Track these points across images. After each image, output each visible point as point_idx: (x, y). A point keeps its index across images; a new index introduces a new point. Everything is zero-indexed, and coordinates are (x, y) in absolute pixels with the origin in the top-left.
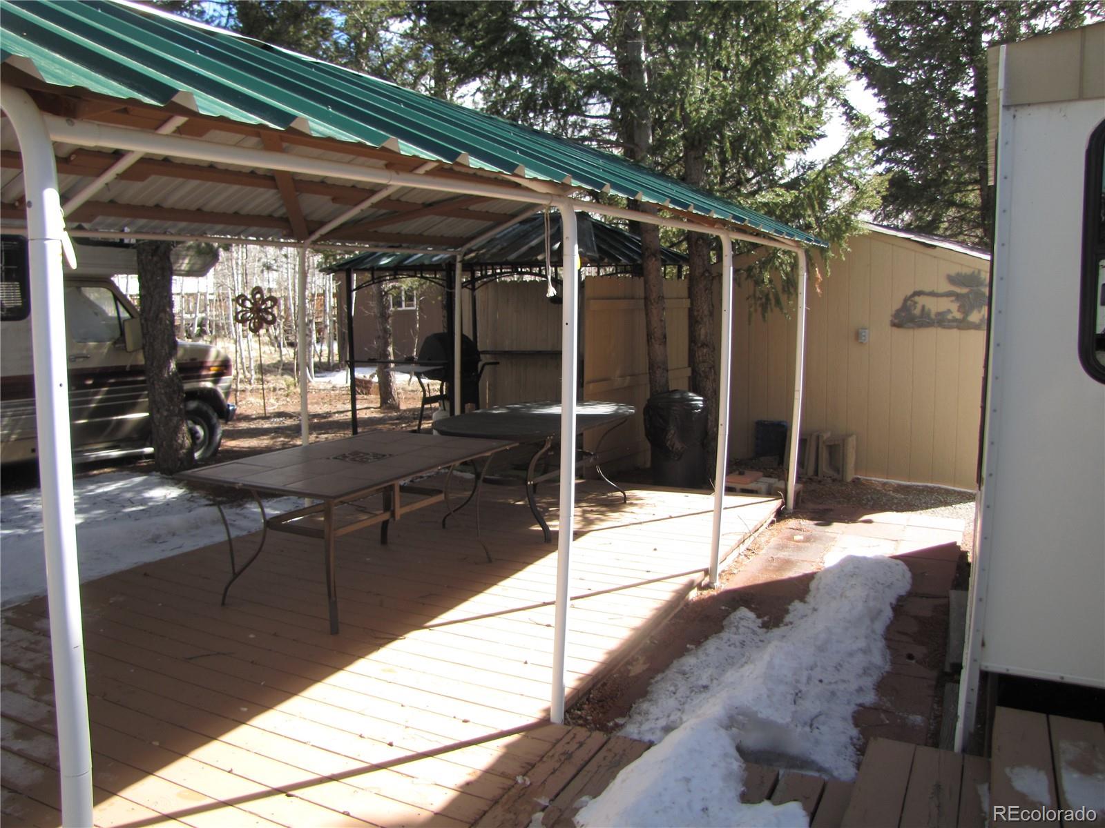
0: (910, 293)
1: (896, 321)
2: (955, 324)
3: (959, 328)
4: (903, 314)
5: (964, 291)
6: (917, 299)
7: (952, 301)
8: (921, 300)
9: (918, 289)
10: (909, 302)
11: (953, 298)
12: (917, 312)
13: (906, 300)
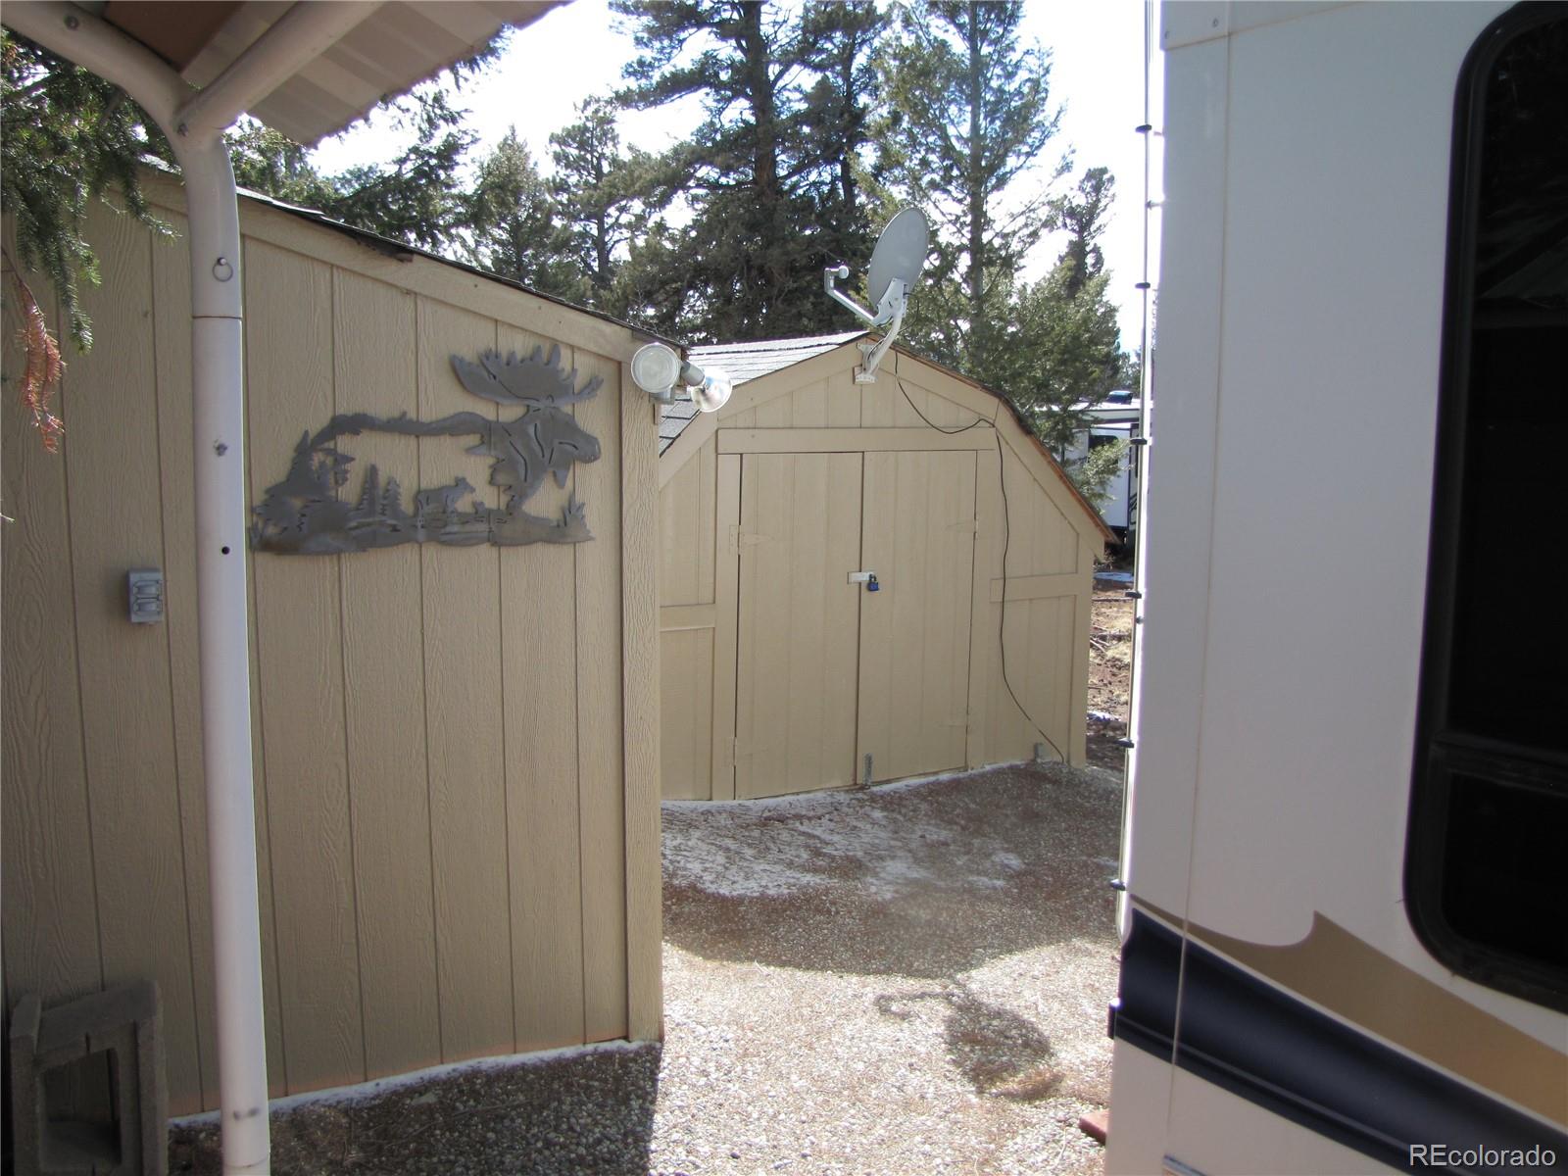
0: (317, 423)
1: (271, 531)
2: (482, 528)
3: (495, 541)
4: (297, 503)
5: (510, 412)
6: (344, 444)
7: (469, 451)
8: (362, 449)
9: (345, 408)
10: (317, 458)
11: (473, 440)
12: (349, 492)
13: (305, 449)
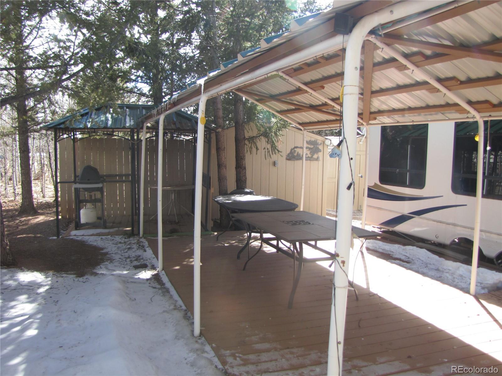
0: (293, 147)
1: (288, 158)
2: (309, 159)
3: (310, 160)
4: (290, 155)
5: (312, 147)
6: (295, 149)
7: (308, 150)
8: (297, 150)
9: (295, 146)
10: (293, 151)
11: (308, 149)
12: (295, 154)
13: (292, 150)
